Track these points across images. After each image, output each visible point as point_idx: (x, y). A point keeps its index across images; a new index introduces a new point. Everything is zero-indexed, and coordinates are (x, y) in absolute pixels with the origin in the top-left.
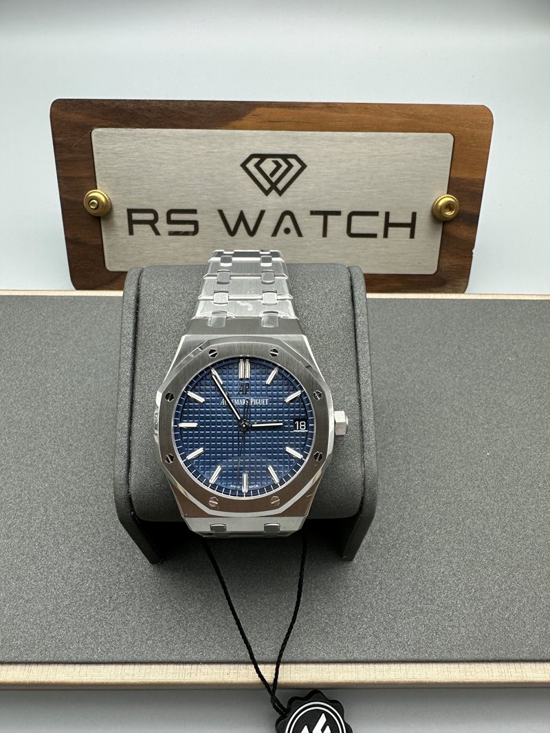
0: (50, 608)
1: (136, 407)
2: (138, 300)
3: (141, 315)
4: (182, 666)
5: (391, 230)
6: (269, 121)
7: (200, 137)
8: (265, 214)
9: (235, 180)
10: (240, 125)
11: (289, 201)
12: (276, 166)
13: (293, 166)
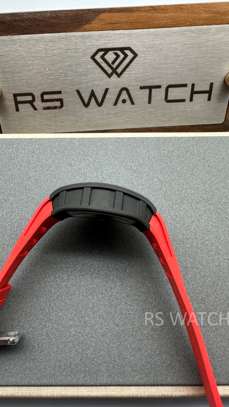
5: (195, 96)
6: (110, 23)
7: (60, 38)
8: (109, 90)
9: (87, 68)
10: (89, 28)
11: (125, 80)
12: (116, 56)
13: (128, 56)
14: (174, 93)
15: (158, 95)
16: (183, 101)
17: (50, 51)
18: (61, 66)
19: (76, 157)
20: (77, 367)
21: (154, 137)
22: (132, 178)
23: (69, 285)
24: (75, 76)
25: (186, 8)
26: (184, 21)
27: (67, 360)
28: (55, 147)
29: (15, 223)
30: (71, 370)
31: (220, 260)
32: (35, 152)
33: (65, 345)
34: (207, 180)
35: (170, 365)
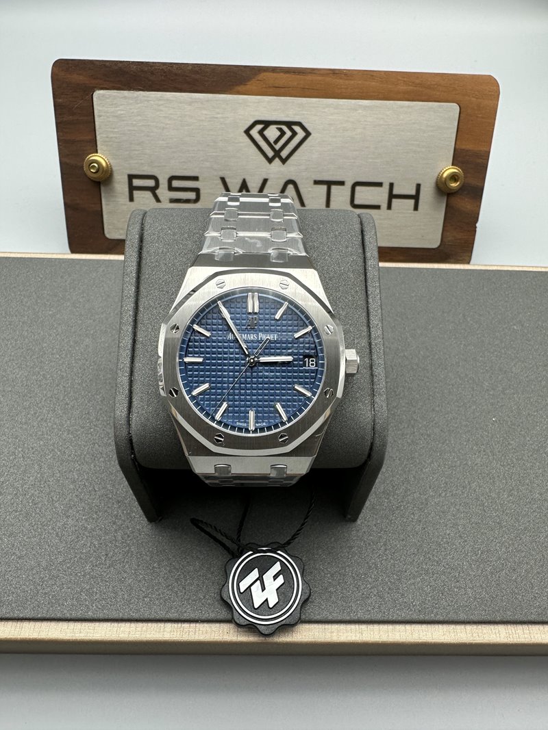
0: (44, 564)
1: (138, 346)
2: (141, 240)
3: (144, 255)
4: (180, 625)
5: (395, 202)
6: (274, 87)
8: (268, 182)
11: (292, 169)
12: (280, 133)
13: (297, 134)
14: (363, 195)
15: (340, 196)
16: (378, 207)
25: (378, 75)
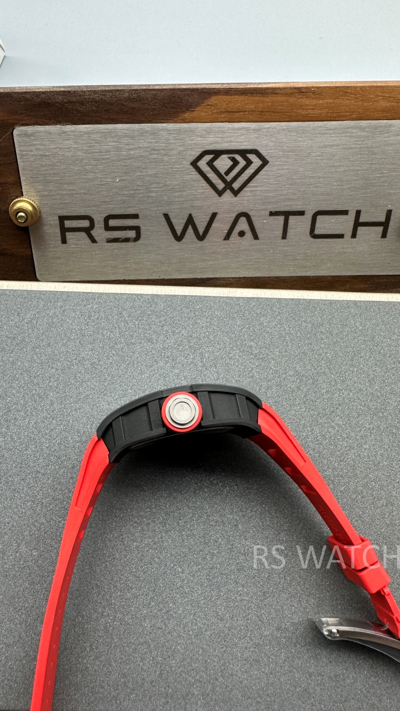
5: (361, 230)
6: (227, 112)
7: (143, 133)
8: (218, 216)
9: (183, 180)
10: (191, 117)
11: (245, 201)
12: (232, 163)
13: (252, 162)
14: (325, 225)
15: (300, 225)
16: (341, 236)
17: (124, 151)
18: (141, 175)
19: (160, 328)
20: (154, 686)
21: (291, 299)
22: (251, 368)
23: (142, 547)
24: (163, 191)
25: (353, 91)
26: (349, 112)
27: (137, 675)
28: (125, 310)
29: (57, 436)
30: (144, 691)
31: (393, 516)
32: (91, 316)
33: (135, 649)
34: (376, 376)
35: (306, 690)
